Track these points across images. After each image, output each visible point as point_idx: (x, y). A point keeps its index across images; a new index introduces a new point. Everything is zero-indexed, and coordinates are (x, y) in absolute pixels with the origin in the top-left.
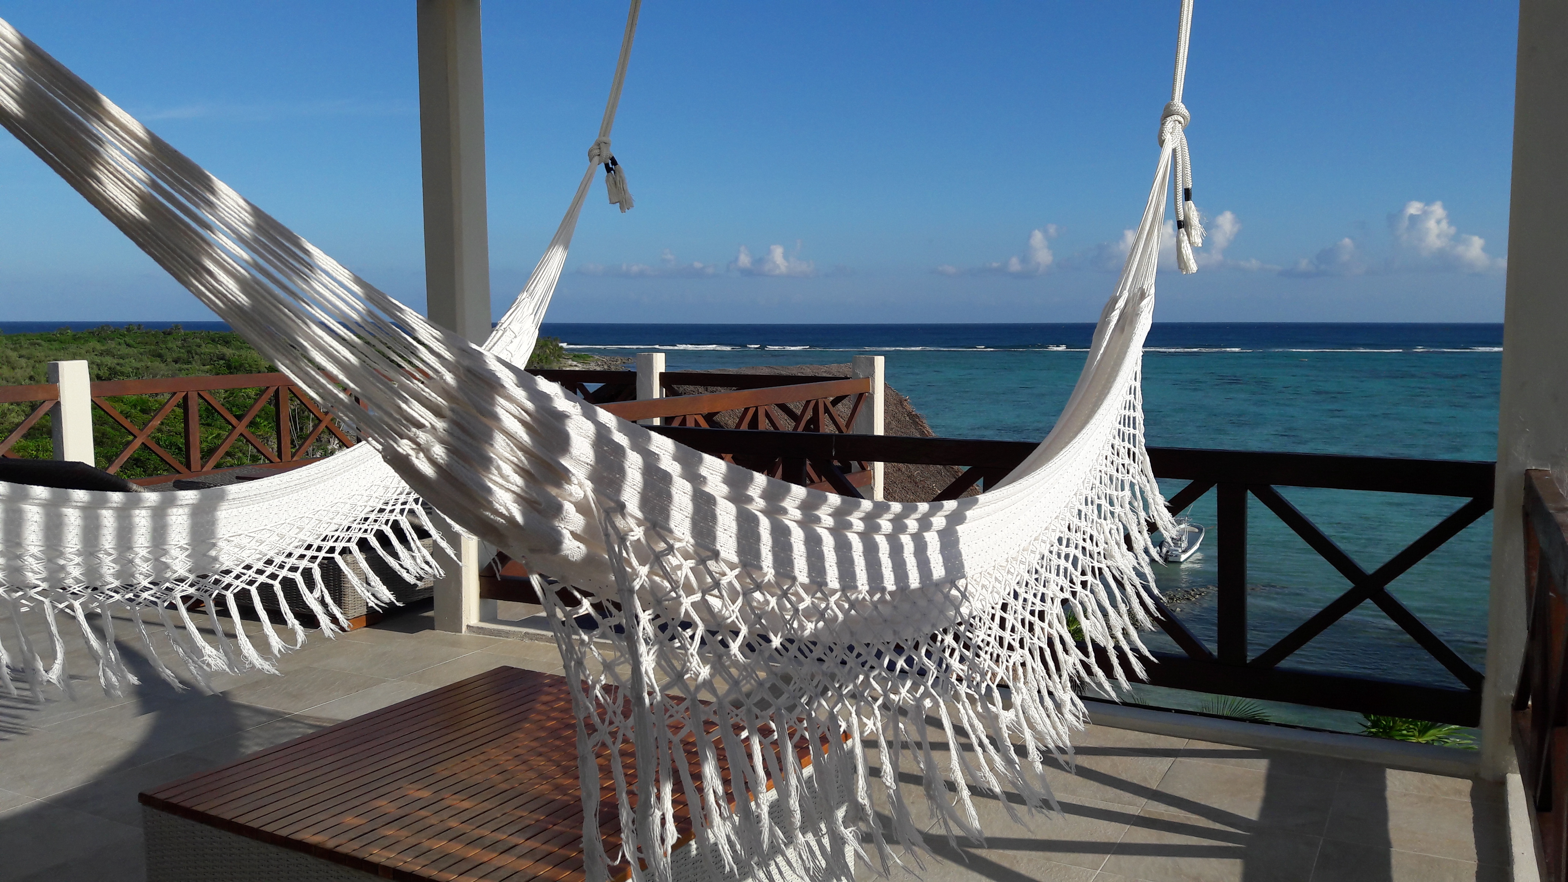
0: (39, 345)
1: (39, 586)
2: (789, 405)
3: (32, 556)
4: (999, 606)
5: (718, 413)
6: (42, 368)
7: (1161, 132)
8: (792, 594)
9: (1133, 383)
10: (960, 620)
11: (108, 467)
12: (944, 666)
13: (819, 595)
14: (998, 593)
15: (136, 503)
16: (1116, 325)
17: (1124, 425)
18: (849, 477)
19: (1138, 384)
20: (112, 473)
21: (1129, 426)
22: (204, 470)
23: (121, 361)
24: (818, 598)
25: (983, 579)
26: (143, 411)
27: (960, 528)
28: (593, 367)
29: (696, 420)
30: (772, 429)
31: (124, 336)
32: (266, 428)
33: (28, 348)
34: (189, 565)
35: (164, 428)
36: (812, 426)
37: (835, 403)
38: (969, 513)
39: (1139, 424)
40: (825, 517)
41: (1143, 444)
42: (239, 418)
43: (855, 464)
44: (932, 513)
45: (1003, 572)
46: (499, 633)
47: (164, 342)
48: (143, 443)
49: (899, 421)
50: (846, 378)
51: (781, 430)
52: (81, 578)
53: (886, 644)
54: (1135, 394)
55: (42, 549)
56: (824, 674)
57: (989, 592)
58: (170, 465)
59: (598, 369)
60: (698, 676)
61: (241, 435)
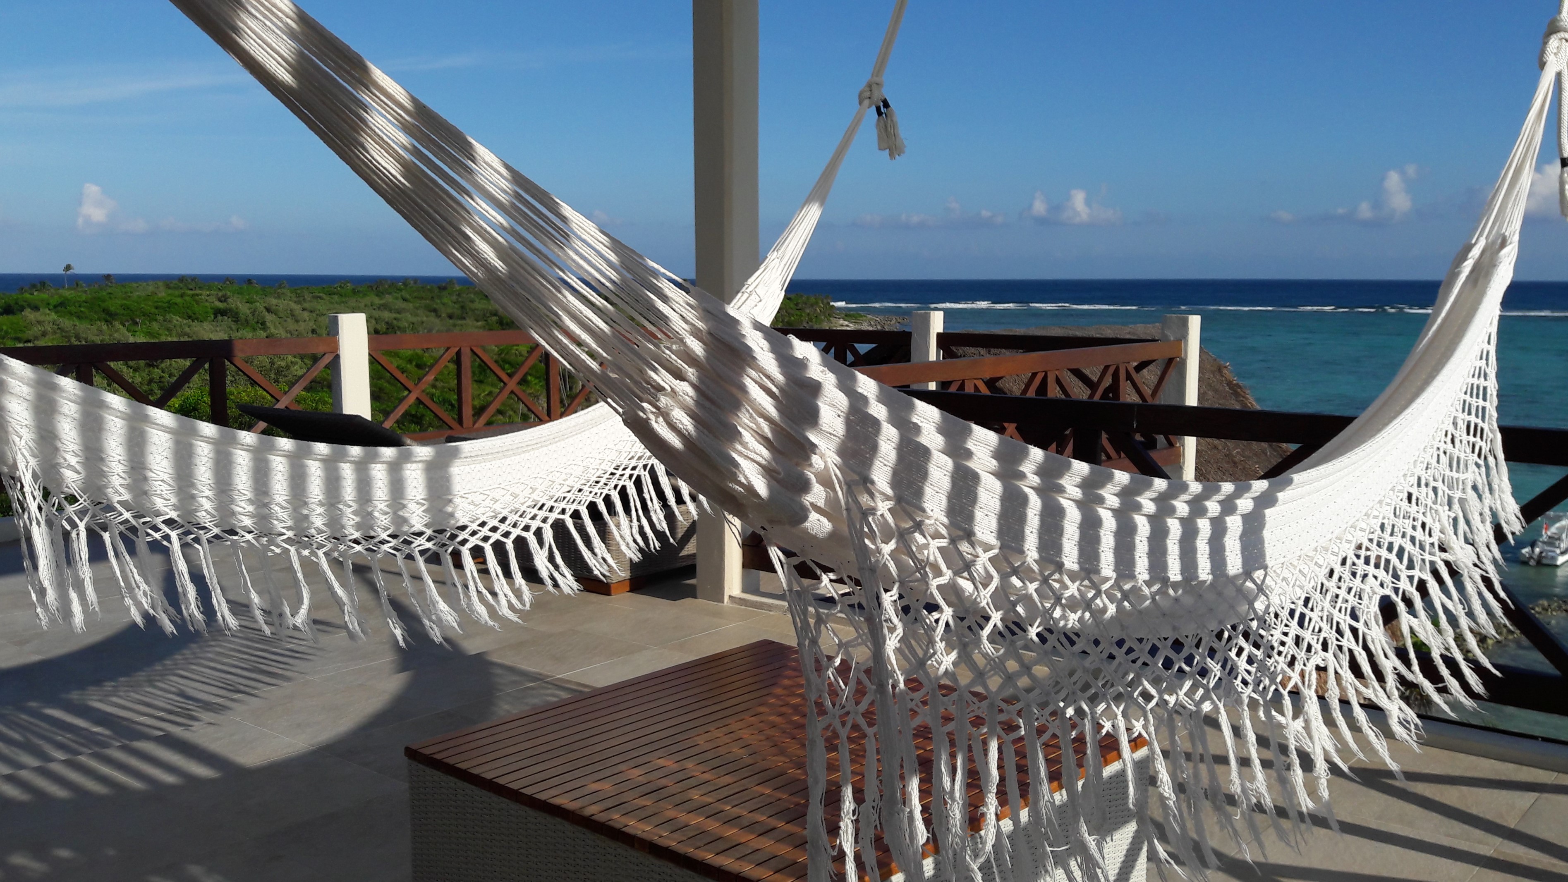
0: (320, 298)
1: (284, 534)
2: (1084, 371)
3: (278, 504)
4: (1301, 602)
5: (1002, 378)
6: (324, 320)
7: (1542, 52)
8: (1055, 580)
9: (1486, 347)
10: (1253, 616)
11: (384, 421)
12: (1229, 667)
13: (1086, 582)
14: (1301, 587)
15: (407, 458)
16: (1468, 277)
17: (1471, 396)
18: (1154, 455)
19: (1492, 349)
20: (388, 428)
21: (1478, 397)
22: (476, 426)
23: (398, 316)
24: (1085, 586)
25: (1285, 571)
26: (419, 366)
27: (1268, 512)
28: (865, 327)
29: (975, 385)
30: (1063, 397)
31: (400, 290)
32: (536, 385)
33: (310, 301)
34: (426, 520)
35: (439, 384)
36: (1111, 395)
37: (1138, 369)
38: (1280, 495)
39: (1491, 395)
40: (1110, 497)
41: (1495, 419)
42: (510, 376)
43: (1161, 439)
44: (1238, 494)
45: (1309, 563)
46: (760, 606)
47: (440, 297)
48: (417, 398)
49: (1216, 391)
50: (1154, 340)
51: (1074, 397)
52: (324, 528)
53: (1163, 640)
54: (1487, 360)
55: (286, 498)
56: (1086, 670)
57: (1291, 585)
58: (444, 422)
59: (871, 329)
60: (940, 665)
61: (512, 392)
